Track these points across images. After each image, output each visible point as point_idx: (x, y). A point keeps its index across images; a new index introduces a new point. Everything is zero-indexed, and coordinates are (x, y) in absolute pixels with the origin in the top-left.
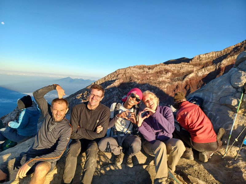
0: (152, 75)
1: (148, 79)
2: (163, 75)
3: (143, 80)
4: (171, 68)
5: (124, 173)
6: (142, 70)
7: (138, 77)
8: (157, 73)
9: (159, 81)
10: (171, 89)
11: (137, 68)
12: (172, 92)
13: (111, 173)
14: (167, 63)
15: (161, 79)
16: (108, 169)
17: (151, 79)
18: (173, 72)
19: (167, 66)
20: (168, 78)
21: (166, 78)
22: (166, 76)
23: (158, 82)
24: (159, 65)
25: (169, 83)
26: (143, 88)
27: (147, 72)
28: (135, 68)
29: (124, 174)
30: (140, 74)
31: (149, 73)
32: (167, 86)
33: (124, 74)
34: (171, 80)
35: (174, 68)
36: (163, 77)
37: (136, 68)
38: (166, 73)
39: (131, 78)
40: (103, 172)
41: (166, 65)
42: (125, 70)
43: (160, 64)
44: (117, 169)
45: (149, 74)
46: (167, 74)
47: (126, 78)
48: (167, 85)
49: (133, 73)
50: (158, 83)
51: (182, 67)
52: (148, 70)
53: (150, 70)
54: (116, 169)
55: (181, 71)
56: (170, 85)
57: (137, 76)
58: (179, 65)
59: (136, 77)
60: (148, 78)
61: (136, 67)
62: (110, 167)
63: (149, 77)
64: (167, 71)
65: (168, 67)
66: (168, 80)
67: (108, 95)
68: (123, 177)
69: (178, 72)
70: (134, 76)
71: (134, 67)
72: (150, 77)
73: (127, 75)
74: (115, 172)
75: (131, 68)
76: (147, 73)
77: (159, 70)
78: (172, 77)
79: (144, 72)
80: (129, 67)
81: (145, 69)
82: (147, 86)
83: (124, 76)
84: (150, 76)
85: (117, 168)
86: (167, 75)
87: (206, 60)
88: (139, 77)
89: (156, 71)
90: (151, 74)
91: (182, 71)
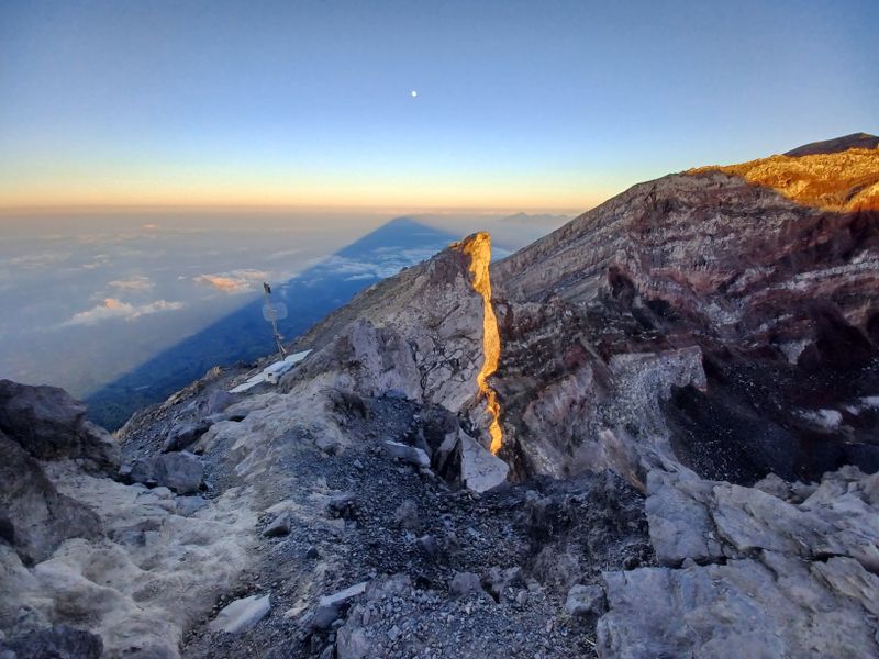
0: (736, 192)
1: (721, 204)
2: (776, 190)
3: (706, 206)
4: (810, 167)
6: (706, 181)
7: (692, 199)
8: (757, 184)
9: (759, 208)
10: (799, 230)
11: (692, 176)
14: (796, 154)
15: (766, 202)
17: (731, 205)
18: (813, 178)
19: (796, 163)
20: (792, 198)
22: (785, 191)
23: (755, 209)
24: (765, 162)
25: (794, 210)
27: (721, 185)
28: (684, 177)
30: (697, 192)
31: (728, 186)
32: (785, 221)
33: (651, 194)
35: (821, 166)
36: (774, 194)
37: (688, 176)
38: (788, 182)
41: (794, 159)
42: (655, 187)
43: (775, 159)
45: (727, 190)
46: (793, 184)
47: (655, 205)
48: (784, 217)
49: (678, 190)
51: (849, 162)
52: (725, 180)
53: (734, 180)
55: (843, 173)
56: (795, 218)
57: (689, 198)
58: (841, 157)
59: (685, 200)
60: (723, 200)
61: (689, 173)
63: (725, 197)
64: (792, 177)
69: (834, 177)
70: (680, 198)
71: (683, 174)
72: (730, 199)
73: (657, 197)
75: (673, 179)
76: (723, 188)
77: (764, 176)
78: (807, 194)
79: (712, 184)
80: (668, 177)
83: (650, 201)
84: (729, 195)
86: (792, 190)
88: (695, 200)
89: (754, 179)
91: (848, 174)
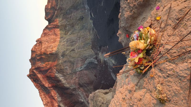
87: (47, 99)
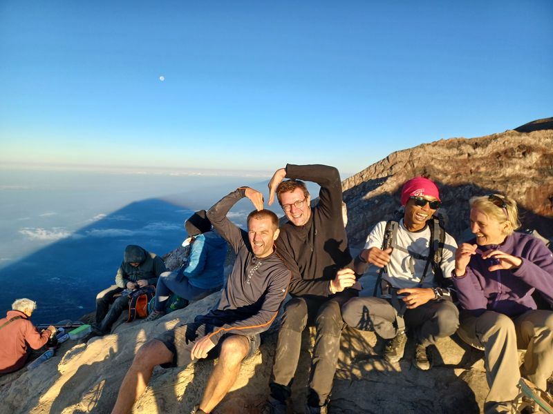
0: (483, 161)
1: (471, 173)
2: (514, 160)
3: (459, 174)
4: (539, 141)
5: (407, 381)
6: (455, 151)
7: (446, 167)
8: (498, 155)
9: (504, 176)
10: (541, 196)
11: (443, 146)
12: (544, 204)
13: (375, 378)
14: (526, 129)
15: (508, 171)
16: (369, 368)
17: (480, 173)
18: (544, 150)
19: (527, 137)
20: (530, 168)
21: (524, 168)
22: (523, 162)
23: (501, 177)
24: (501, 136)
25: (533, 179)
26: (459, 195)
27: (469, 155)
28: (436, 147)
29: (406, 383)
30: (449, 160)
31: (475, 156)
32: (529, 189)
33: (409, 162)
34: (541, 171)
35: (549, 140)
36: (514, 164)
37: (439, 146)
38: (524, 154)
39: (425, 172)
40: (357, 372)
41: (524, 134)
42: (411, 155)
43: (507, 133)
44: (390, 369)
45: (474, 160)
46: (528, 156)
47: (414, 172)
48: (527, 185)
49: (433, 159)
50: (499, 180)
52: (471, 150)
53: (479, 150)
54: (387, 369)
56: (536, 185)
57: (443, 166)
59: (440, 167)
60: (473, 168)
61: (439, 143)
62: (373, 365)
63: (474, 166)
64: (526, 150)
65: (529, 139)
66: (531, 174)
67: (369, 213)
68: (404, 389)
70: (436, 166)
71: (435, 144)
72: (478, 168)
73: (416, 165)
74: (386, 375)
75: (427, 148)
76: (471, 158)
77: (503, 148)
78: (542, 164)
79: (461, 154)
80: (422, 146)
81: (463, 147)
82: (471, 189)
83: (409, 168)
84: (477, 164)
85: (389, 367)
86: (528, 161)
88: (449, 168)
89: (495, 150)
90: (482, 159)
